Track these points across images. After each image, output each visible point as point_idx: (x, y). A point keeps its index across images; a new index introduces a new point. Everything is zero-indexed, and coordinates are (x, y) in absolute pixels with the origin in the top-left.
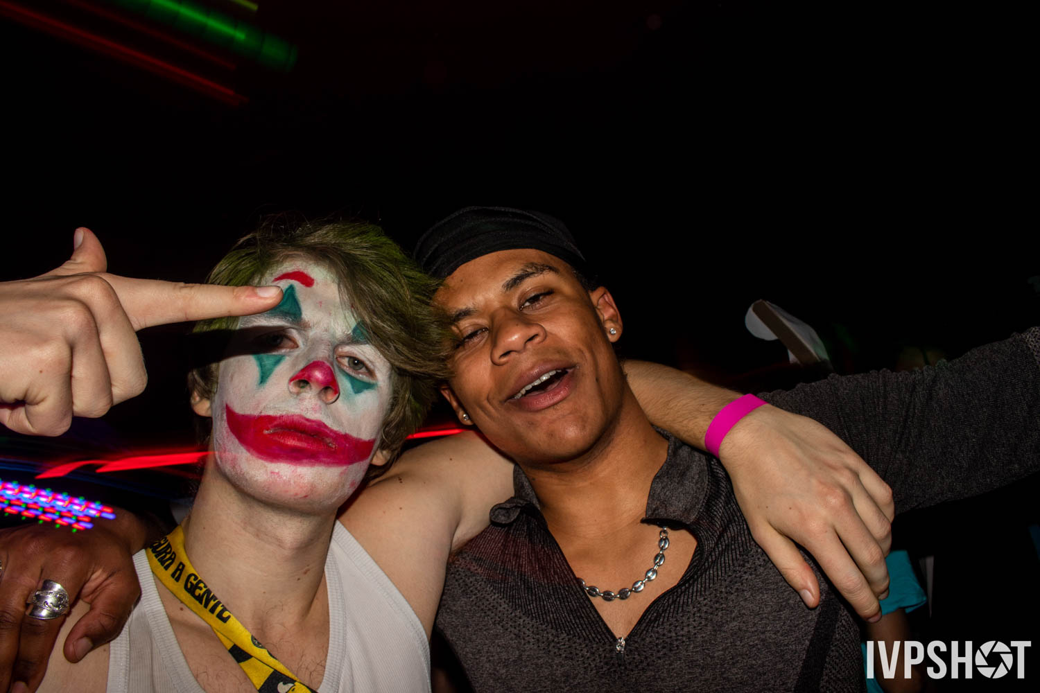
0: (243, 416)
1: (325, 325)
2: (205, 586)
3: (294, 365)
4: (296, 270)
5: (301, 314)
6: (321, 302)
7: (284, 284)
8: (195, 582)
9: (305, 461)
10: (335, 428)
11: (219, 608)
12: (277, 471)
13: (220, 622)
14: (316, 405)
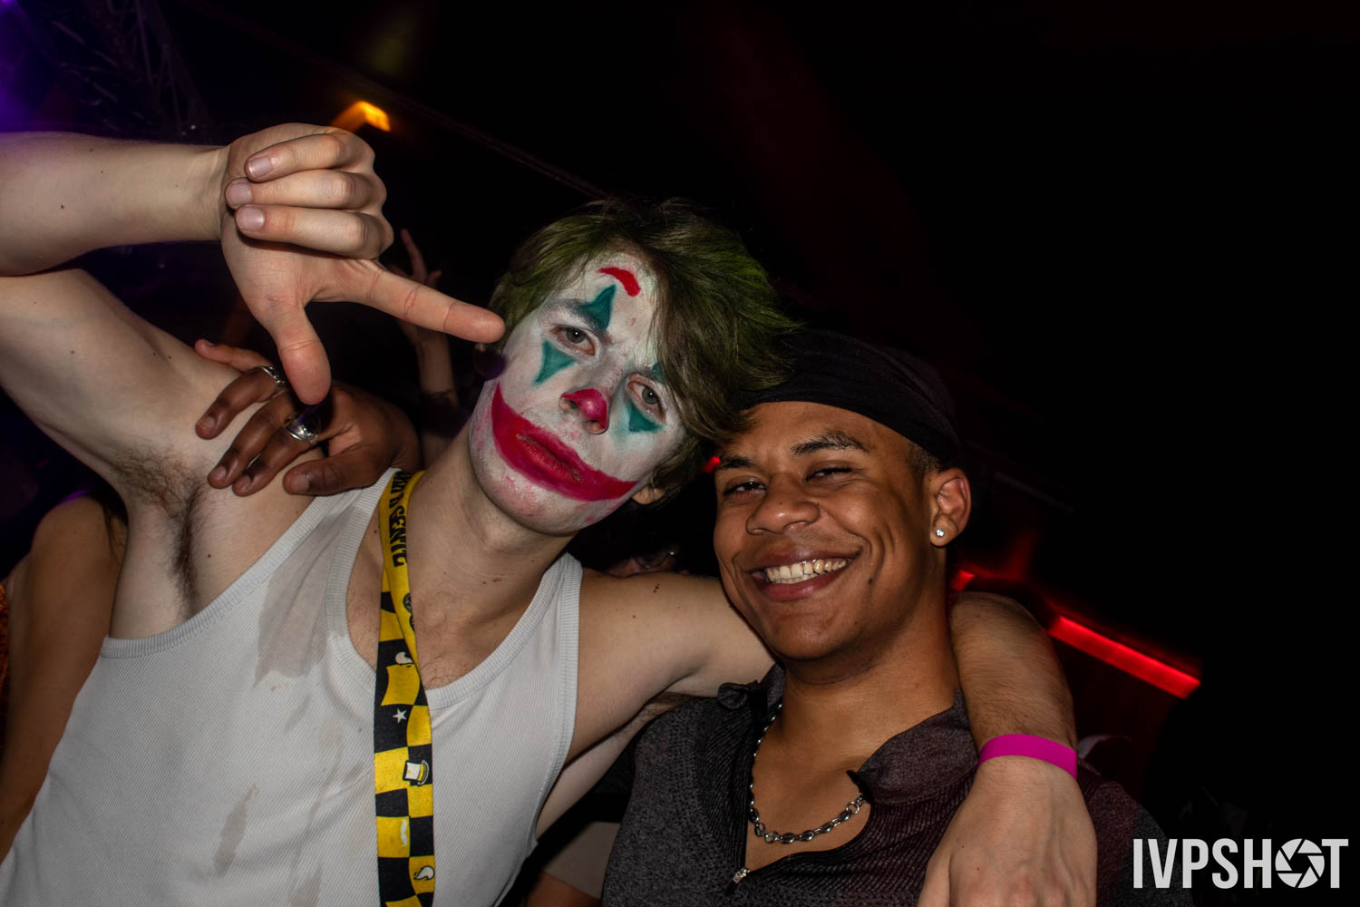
0: (507, 406)
1: (627, 349)
2: (404, 524)
3: (578, 377)
4: (627, 269)
5: (607, 325)
6: (634, 320)
7: (607, 281)
8: (399, 515)
9: (543, 482)
10: (588, 462)
11: (400, 551)
12: (512, 478)
13: (392, 564)
14: (576, 432)
